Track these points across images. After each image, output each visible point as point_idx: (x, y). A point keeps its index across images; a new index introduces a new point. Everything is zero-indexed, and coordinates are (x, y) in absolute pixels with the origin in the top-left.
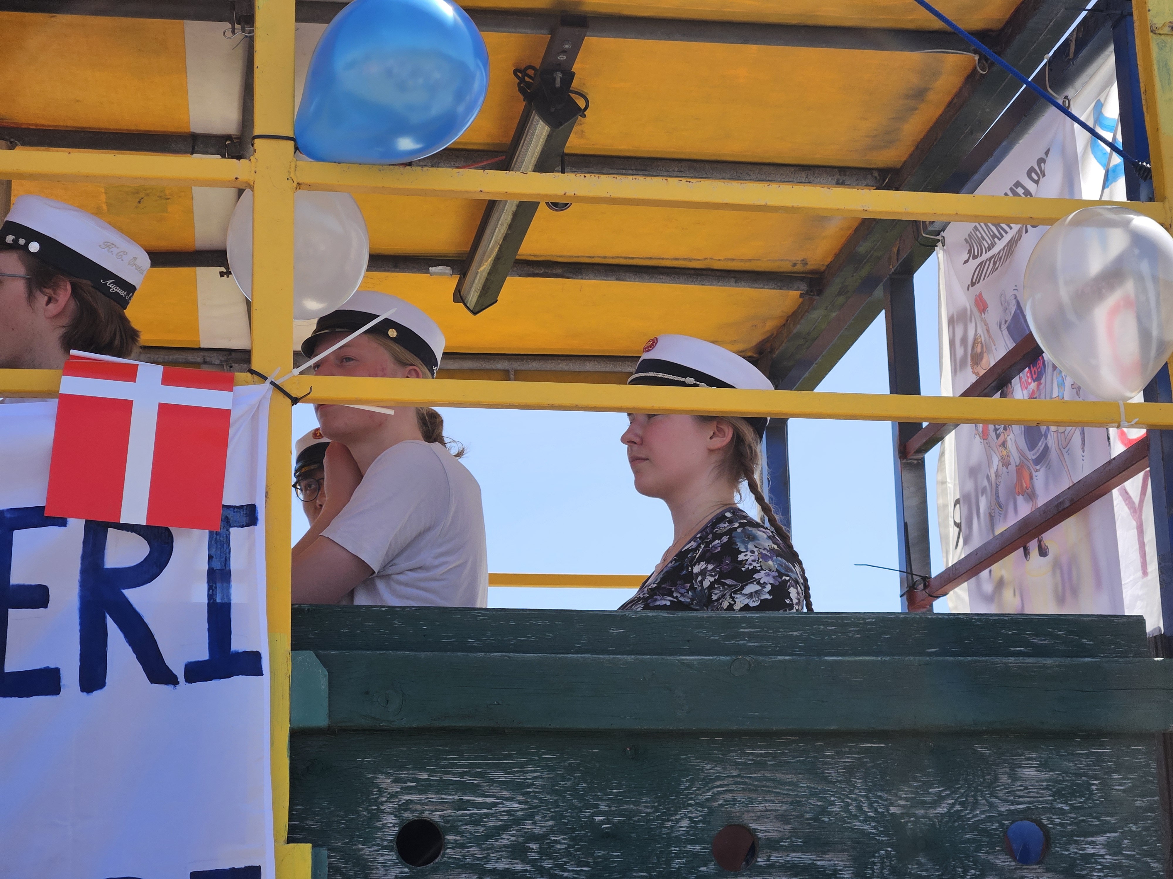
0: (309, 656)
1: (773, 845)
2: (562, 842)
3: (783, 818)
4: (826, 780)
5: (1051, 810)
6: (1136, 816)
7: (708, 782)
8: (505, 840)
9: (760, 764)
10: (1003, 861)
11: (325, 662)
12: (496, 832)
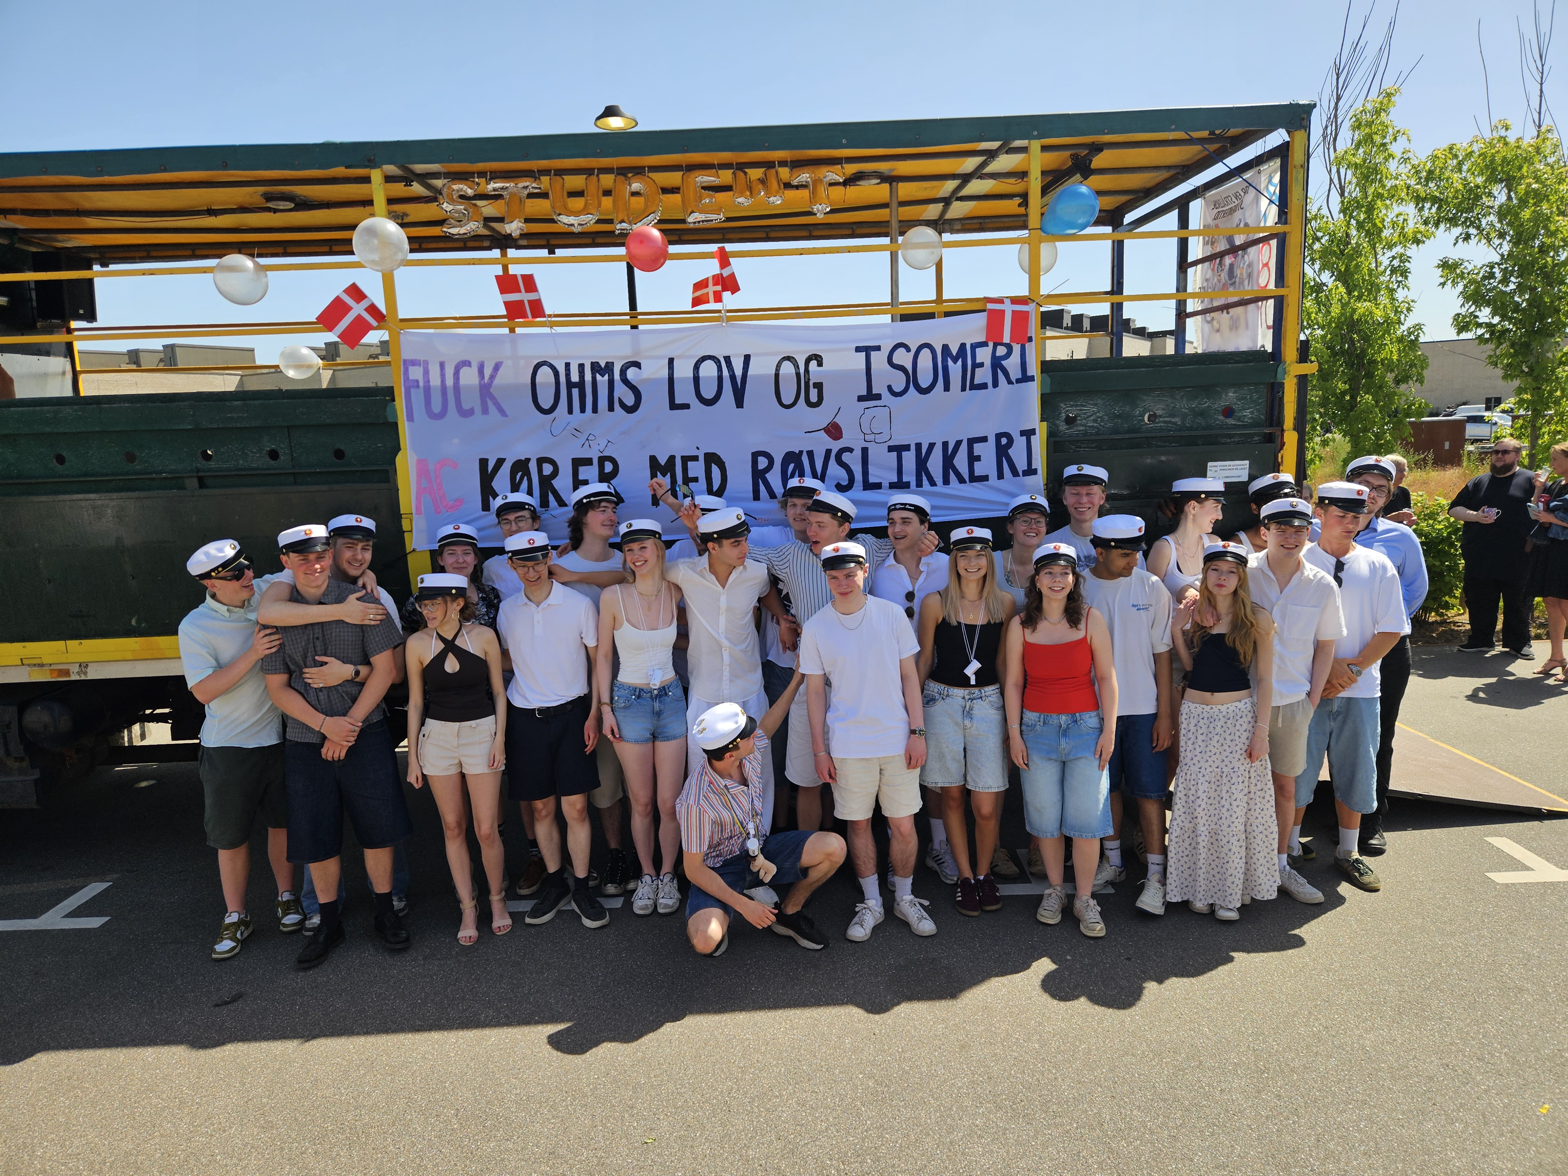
0: (1045, 375)
1: (1161, 416)
2: (1106, 418)
3: (1163, 409)
4: (1176, 399)
5: (1236, 404)
6: (1260, 404)
7: (1144, 401)
8: (1092, 418)
9: (1158, 396)
10: (1221, 418)
11: (1050, 376)
12: (1090, 416)
